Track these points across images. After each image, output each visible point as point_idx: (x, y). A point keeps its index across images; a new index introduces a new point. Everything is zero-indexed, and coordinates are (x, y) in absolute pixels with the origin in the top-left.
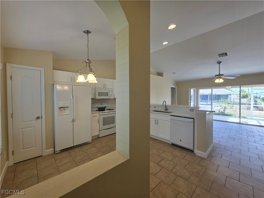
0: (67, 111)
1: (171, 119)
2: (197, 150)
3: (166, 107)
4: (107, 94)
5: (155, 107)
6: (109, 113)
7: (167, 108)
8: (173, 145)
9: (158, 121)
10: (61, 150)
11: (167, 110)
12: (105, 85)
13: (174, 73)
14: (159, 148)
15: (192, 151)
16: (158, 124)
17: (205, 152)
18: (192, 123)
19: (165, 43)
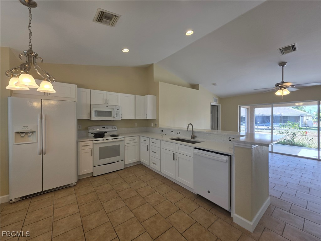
0: (32, 139)
1: (195, 154)
2: (236, 213)
3: (192, 134)
4: (109, 113)
5: (179, 133)
6: (110, 141)
7: (196, 135)
8: (199, 196)
9: (176, 155)
10: (21, 198)
11: (195, 138)
12: (106, 101)
13: (215, 84)
14: (173, 201)
15: (228, 213)
16: (176, 160)
17: (251, 220)
18: (228, 164)
19: (190, 33)
